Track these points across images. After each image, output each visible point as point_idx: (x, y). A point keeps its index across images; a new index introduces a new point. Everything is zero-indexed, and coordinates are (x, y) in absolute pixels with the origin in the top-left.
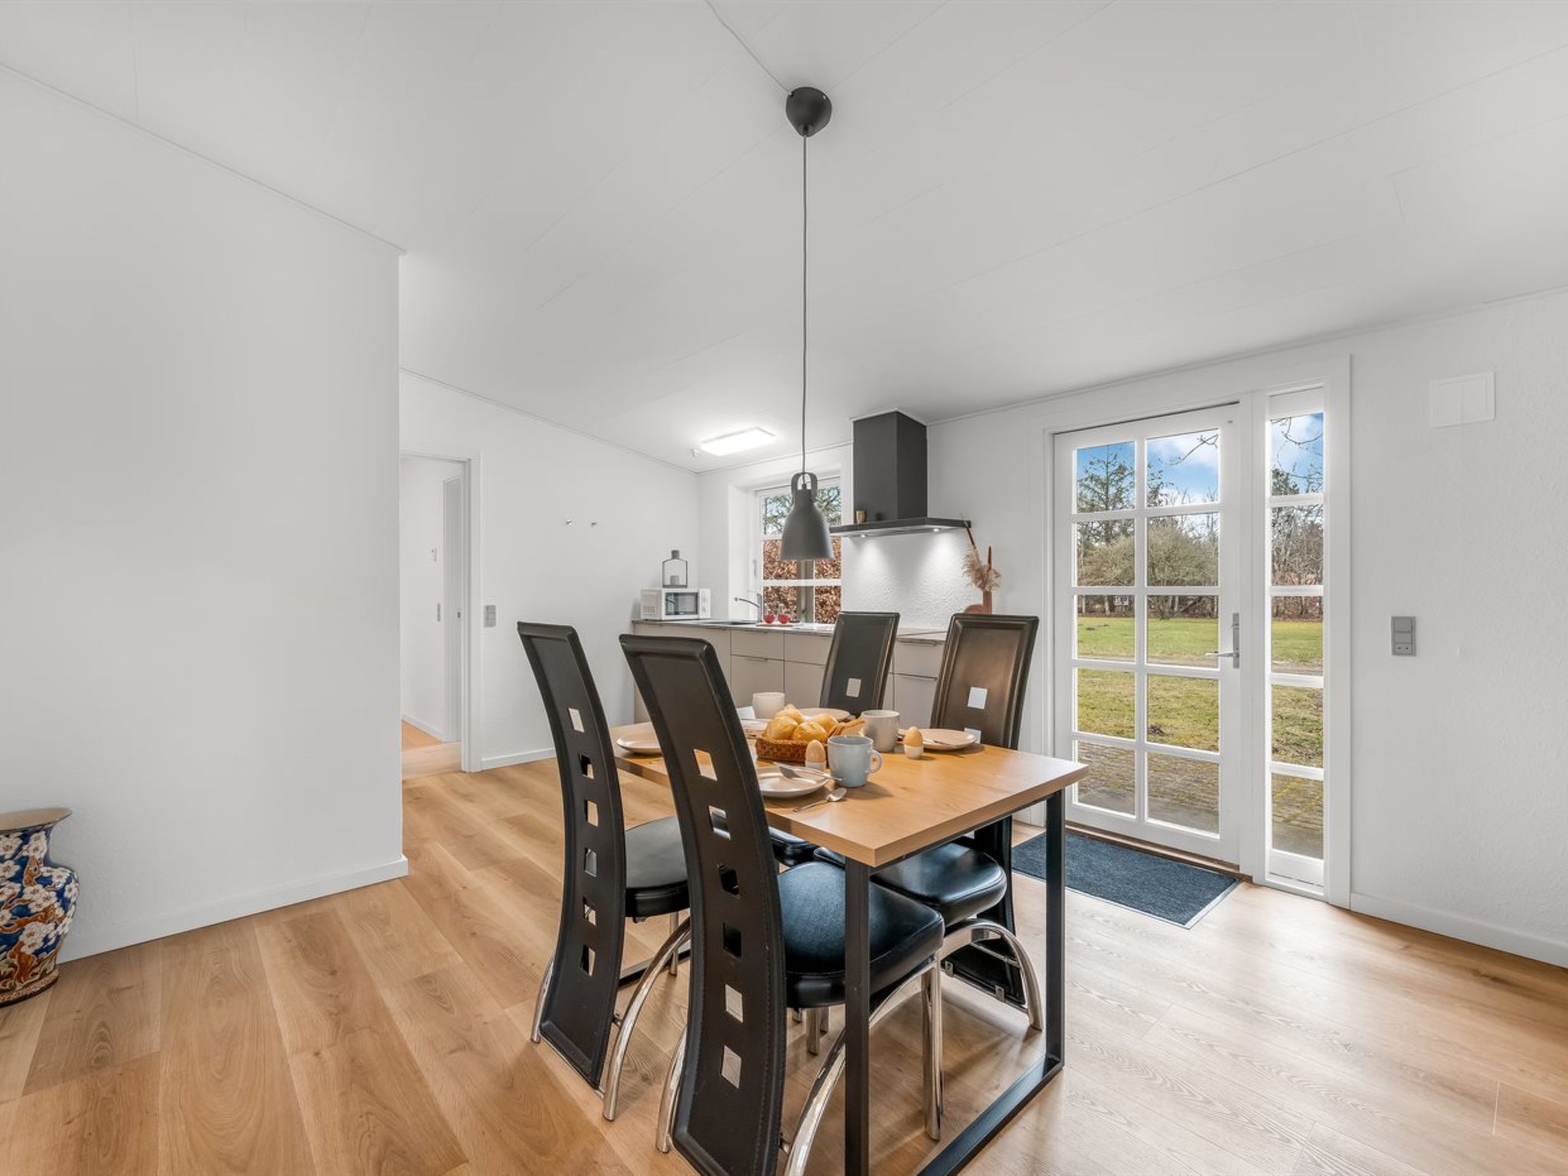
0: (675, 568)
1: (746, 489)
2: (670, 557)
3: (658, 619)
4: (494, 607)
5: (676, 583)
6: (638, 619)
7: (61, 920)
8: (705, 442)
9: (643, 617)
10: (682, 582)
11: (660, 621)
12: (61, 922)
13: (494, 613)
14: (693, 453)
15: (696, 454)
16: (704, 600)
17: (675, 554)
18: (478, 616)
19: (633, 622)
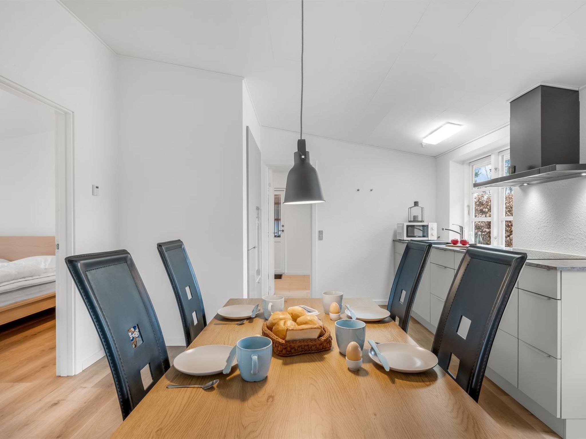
0: (416, 211)
1: (463, 162)
2: (413, 206)
3: (403, 239)
4: (322, 231)
5: (416, 220)
6: (395, 239)
7: (133, 332)
8: (425, 137)
9: (398, 238)
10: (420, 219)
11: (404, 240)
12: (133, 333)
13: (322, 234)
14: (422, 145)
15: (423, 146)
16: (432, 229)
17: (416, 204)
18: (316, 235)
19: (393, 240)
